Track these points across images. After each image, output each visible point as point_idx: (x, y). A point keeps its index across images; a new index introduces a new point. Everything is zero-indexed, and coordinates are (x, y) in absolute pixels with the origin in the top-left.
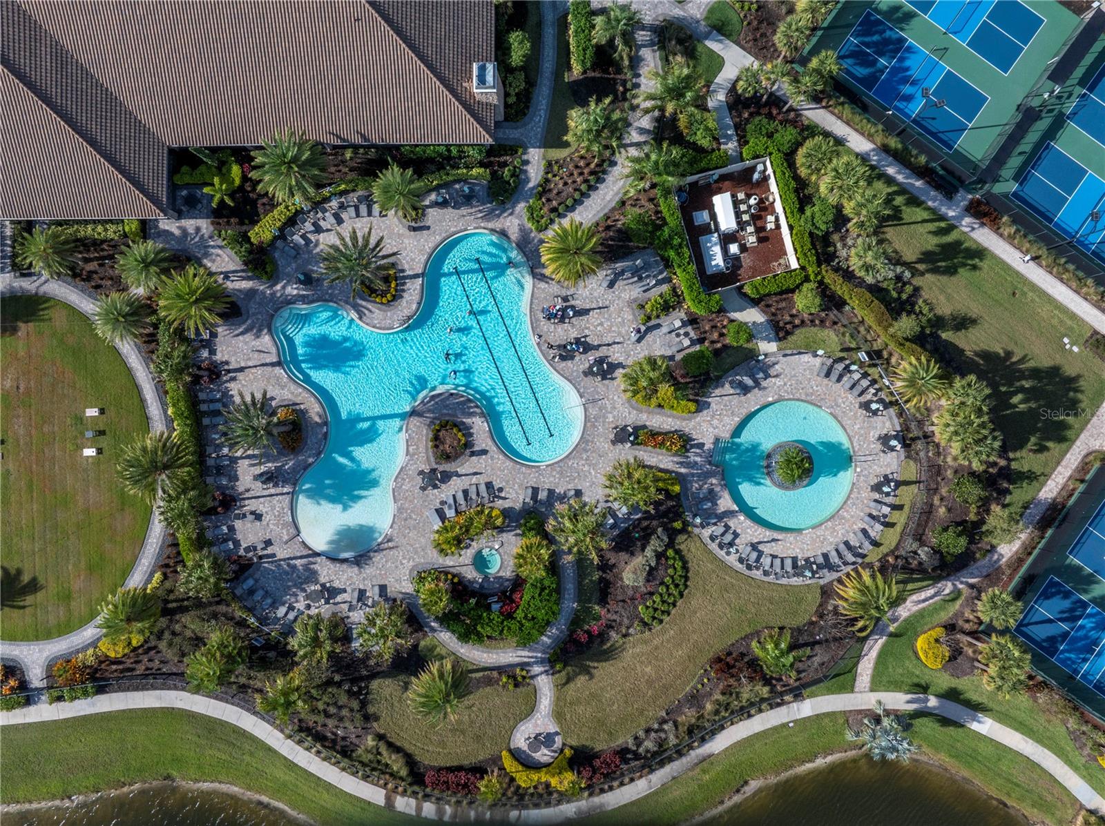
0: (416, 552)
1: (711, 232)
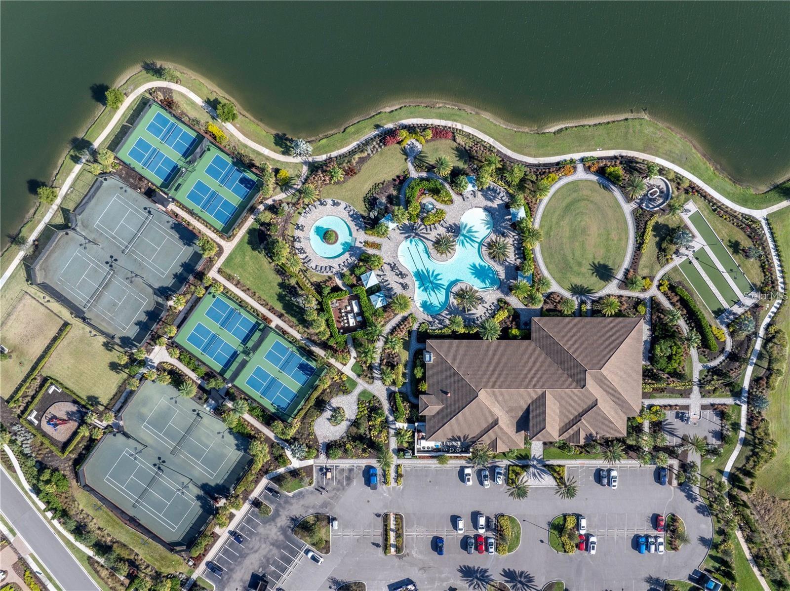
0: (453, 210)
1: (357, 313)
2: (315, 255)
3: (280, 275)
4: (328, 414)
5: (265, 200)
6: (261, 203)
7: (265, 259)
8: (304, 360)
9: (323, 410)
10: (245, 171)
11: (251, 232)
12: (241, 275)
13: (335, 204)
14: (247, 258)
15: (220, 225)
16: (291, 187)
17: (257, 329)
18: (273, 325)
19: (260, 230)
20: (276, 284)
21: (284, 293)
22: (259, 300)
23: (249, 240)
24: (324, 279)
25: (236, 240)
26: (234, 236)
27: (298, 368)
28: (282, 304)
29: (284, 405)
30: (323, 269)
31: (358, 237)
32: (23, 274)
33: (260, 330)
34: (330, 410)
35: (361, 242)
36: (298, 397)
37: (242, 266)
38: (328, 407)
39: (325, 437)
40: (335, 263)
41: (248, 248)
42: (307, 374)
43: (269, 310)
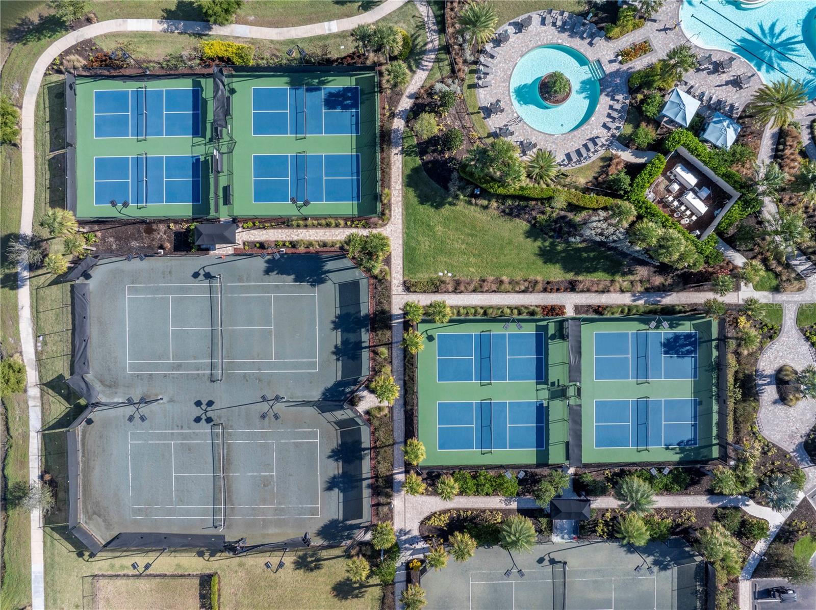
2: (551, 139)
3: (518, 216)
4: (770, 393)
5: (396, 107)
6: (393, 115)
7: (472, 208)
8: (666, 331)
9: (757, 393)
10: (324, 83)
11: (412, 180)
12: (450, 267)
13: (520, 27)
14: (439, 229)
15: (348, 207)
16: (424, 52)
17: (547, 338)
18: (570, 312)
19: (425, 164)
20: (521, 238)
21: (547, 244)
22: (514, 287)
23: (418, 196)
24: (597, 169)
25: (397, 212)
26: (388, 206)
27: (666, 353)
28: (558, 266)
29: (688, 435)
30: (583, 151)
31: (599, 56)
32: (64, 548)
33: (553, 337)
34: (768, 384)
35: (611, 62)
36: (701, 403)
37: (441, 249)
38: (760, 382)
39: (792, 437)
40: (595, 128)
41: (426, 211)
42: (689, 352)
43: (545, 290)
